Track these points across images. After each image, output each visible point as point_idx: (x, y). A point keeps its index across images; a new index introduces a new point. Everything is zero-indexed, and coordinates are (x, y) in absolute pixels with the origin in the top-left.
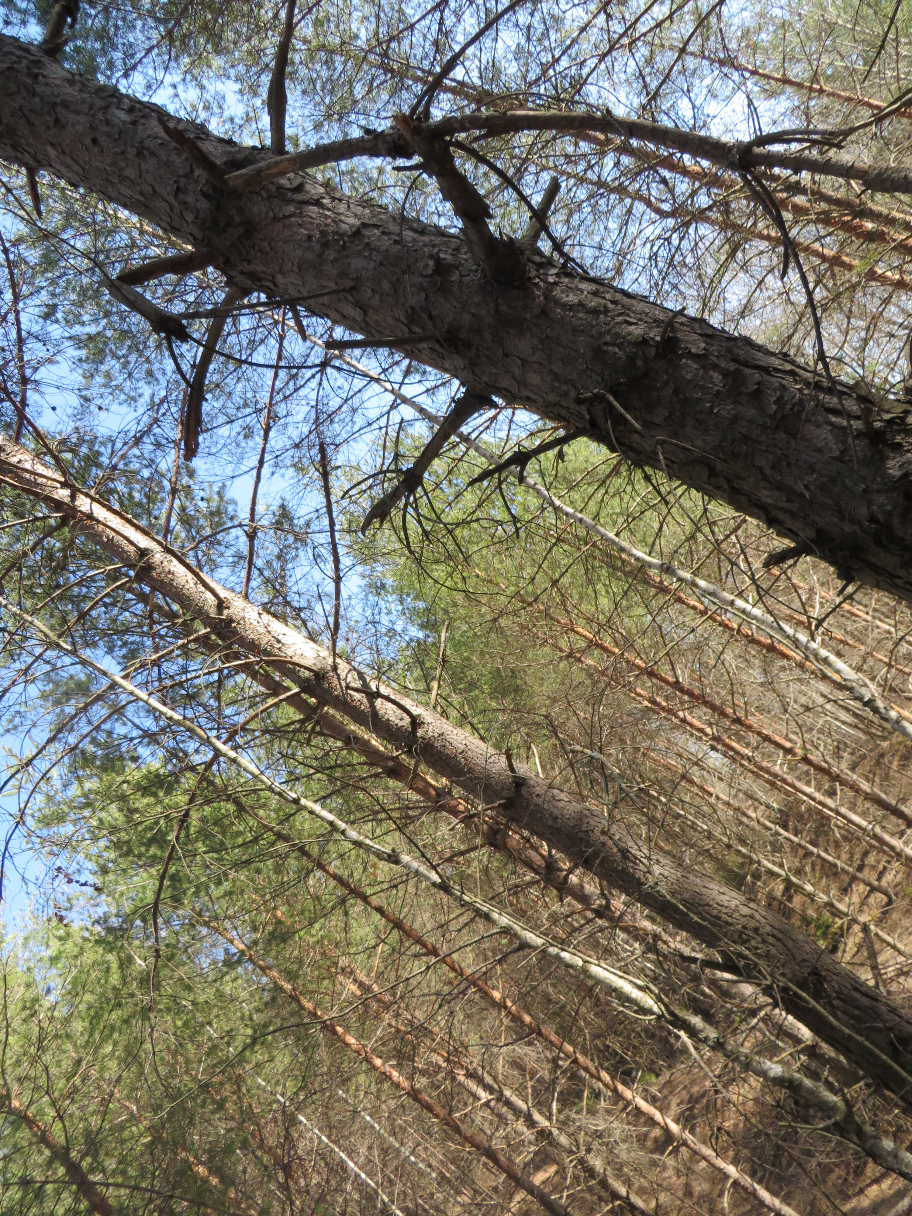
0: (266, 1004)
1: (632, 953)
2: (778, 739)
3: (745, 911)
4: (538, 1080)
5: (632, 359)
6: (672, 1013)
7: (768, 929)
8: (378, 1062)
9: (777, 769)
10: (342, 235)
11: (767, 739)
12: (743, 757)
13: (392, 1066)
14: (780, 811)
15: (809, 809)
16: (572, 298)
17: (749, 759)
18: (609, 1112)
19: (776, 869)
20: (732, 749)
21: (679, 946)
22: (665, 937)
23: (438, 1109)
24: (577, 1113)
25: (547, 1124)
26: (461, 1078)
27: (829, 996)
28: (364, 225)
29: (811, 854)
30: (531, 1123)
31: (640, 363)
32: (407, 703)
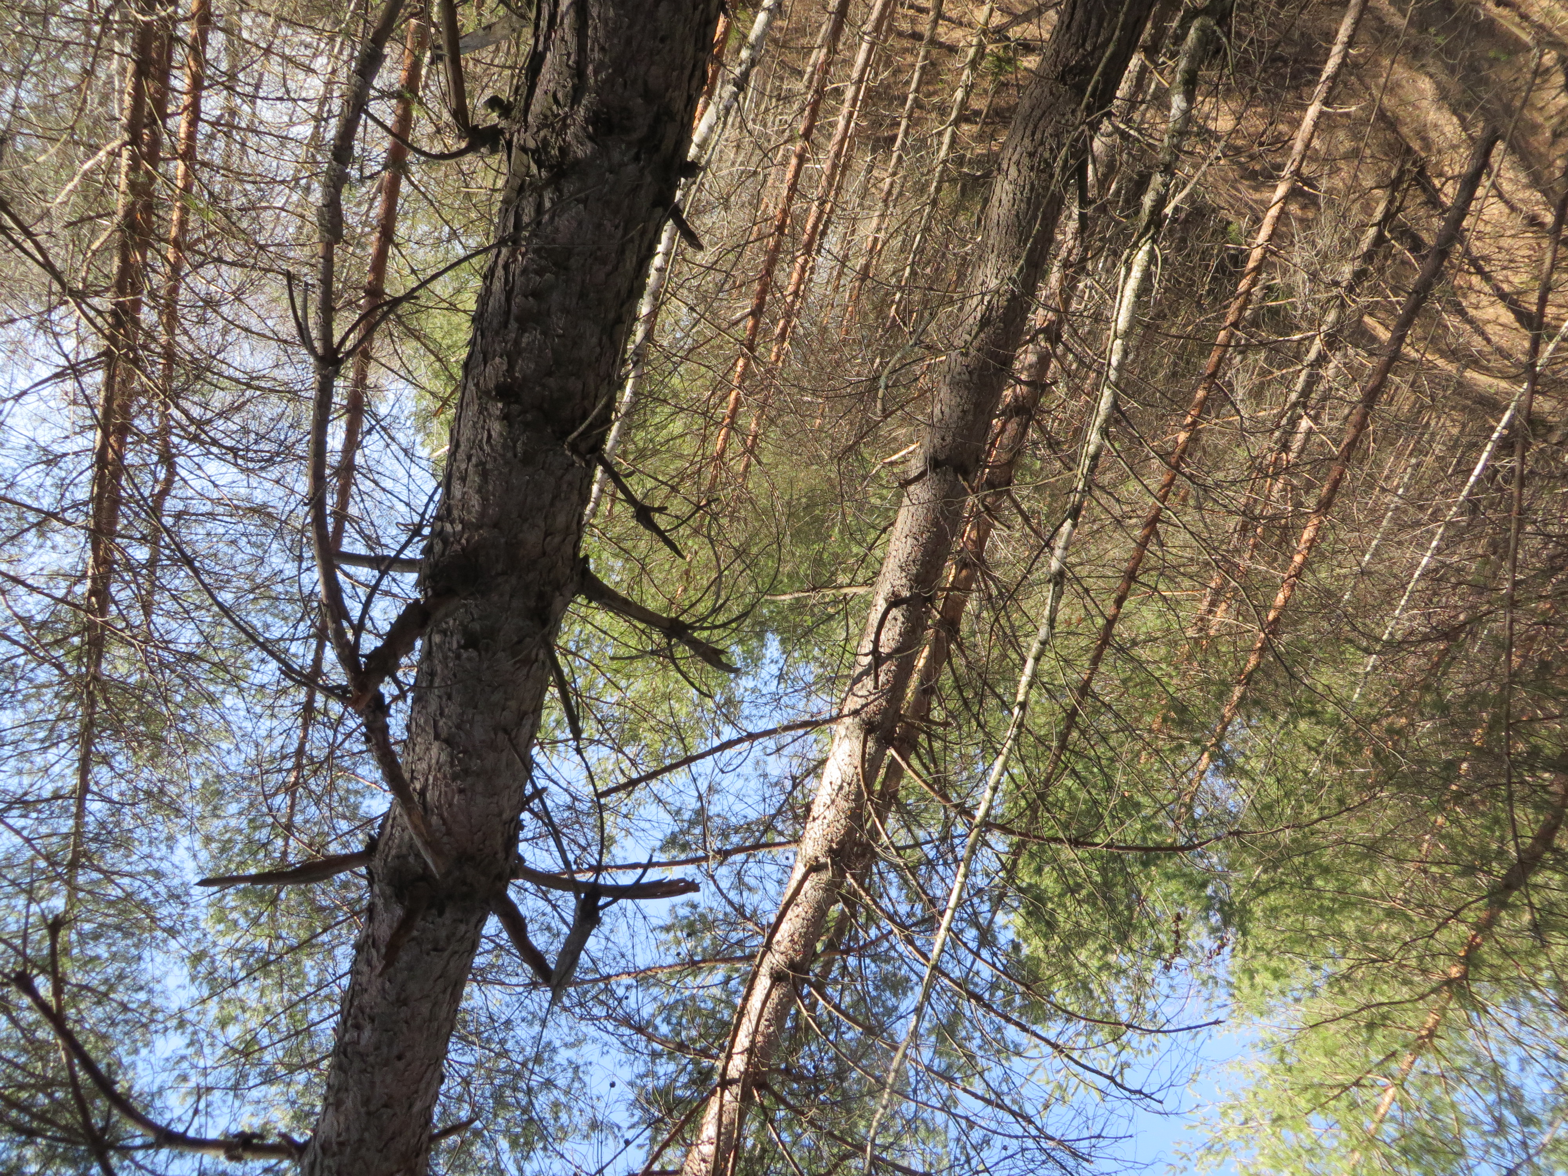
0: (1264, 710)
1: (1092, 288)
2: (789, 175)
3: (1013, 172)
4: (1271, 364)
5: (527, 425)
6: (1147, 229)
7: (1027, 141)
8: (1298, 559)
9: (826, 166)
10: (452, 757)
11: (793, 188)
12: (821, 212)
13: (1298, 542)
14: (874, 151)
15: (863, 116)
16: (475, 501)
17: (823, 203)
18: (1285, 272)
19: (946, 139)
20: (815, 227)
21: (1069, 236)
22: (1063, 253)
23: (1335, 474)
24: (1295, 308)
25: (1317, 341)
26: (1292, 455)
27: (1084, 57)
28: (437, 737)
29: (916, 100)
30: (1322, 360)
31: (529, 417)
32: (875, 617)
